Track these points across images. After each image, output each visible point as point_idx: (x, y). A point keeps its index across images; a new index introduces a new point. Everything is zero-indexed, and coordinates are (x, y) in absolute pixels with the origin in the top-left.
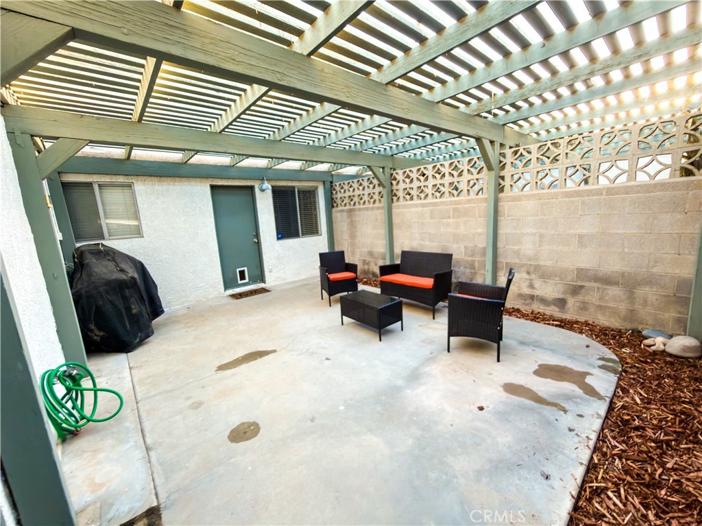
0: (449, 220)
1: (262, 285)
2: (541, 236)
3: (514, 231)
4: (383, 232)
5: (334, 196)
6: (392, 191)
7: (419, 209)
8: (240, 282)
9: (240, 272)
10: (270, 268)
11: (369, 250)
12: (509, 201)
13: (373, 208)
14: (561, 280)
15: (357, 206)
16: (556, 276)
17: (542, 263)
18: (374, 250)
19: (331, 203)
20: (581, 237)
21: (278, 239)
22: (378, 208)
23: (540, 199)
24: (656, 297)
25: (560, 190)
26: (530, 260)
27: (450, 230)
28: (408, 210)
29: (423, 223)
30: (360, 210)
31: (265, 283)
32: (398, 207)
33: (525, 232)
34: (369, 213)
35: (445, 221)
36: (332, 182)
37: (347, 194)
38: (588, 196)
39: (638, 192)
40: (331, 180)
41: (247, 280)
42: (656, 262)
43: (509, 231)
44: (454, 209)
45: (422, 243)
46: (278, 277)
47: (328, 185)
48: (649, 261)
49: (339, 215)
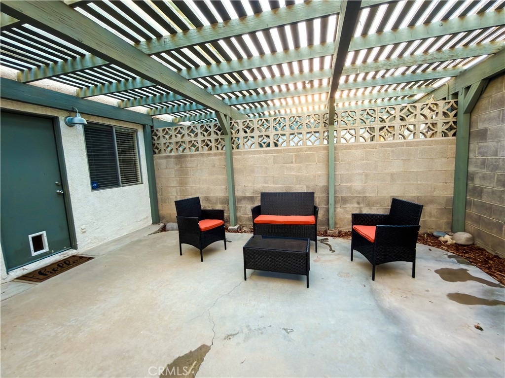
0: (291, 165)
1: (72, 252)
2: (366, 175)
3: (347, 172)
4: (222, 177)
5: (156, 142)
6: (232, 138)
7: (263, 155)
8: (34, 254)
9: (33, 238)
10: (83, 227)
11: (205, 195)
12: (342, 150)
13: (209, 155)
14: (381, 206)
15: (187, 152)
16: (377, 203)
17: (368, 195)
18: (212, 195)
19: (153, 149)
20: (392, 175)
21: (94, 189)
22: (215, 155)
23: (365, 148)
24: (436, 210)
25: (376, 143)
26: (359, 193)
27: (293, 173)
28: (250, 156)
29: (266, 168)
30: (192, 156)
31: (76, 248)
32: (240, 153)
33: (355, 172)
34: (205, 159)
35: (288, 165)
36: (152, 127)
37: (174, 140)
38: (396, 147)
39: (423, 145)
40: (152, 125)
41: (46, 249)
42: (435, 189)
43: (343, 172)
44: (296, 155)
45: (265, 185)
46: (95, 238)
47: (148, 129)
48: (431, 188)
49: (163, 162)
